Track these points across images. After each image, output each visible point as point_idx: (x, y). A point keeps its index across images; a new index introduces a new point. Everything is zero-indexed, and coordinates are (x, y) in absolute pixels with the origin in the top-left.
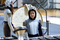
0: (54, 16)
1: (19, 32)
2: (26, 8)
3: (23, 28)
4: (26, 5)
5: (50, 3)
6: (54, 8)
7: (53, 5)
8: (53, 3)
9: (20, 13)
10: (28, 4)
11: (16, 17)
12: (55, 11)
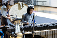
0: (36, 10)
1: (16, 22)
2: (19, 4)
3: (19, 19)
4: (19, 2)
5: (34, 1)
6: (37, 5)
7: (36, 3)
8: (36, 1)
9: (15, 8)
10: (21, 2)
11: (12, 11)
12: (37, 7)
